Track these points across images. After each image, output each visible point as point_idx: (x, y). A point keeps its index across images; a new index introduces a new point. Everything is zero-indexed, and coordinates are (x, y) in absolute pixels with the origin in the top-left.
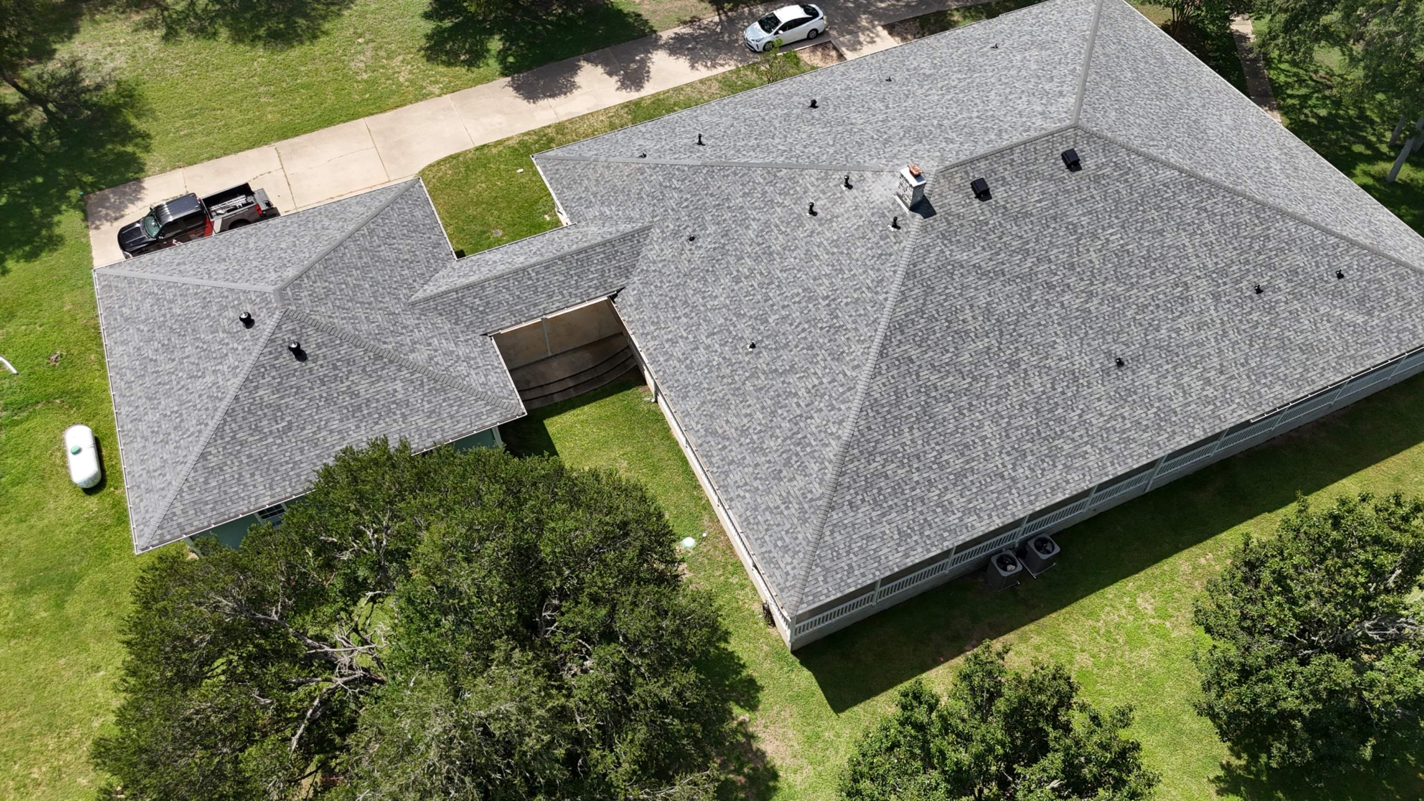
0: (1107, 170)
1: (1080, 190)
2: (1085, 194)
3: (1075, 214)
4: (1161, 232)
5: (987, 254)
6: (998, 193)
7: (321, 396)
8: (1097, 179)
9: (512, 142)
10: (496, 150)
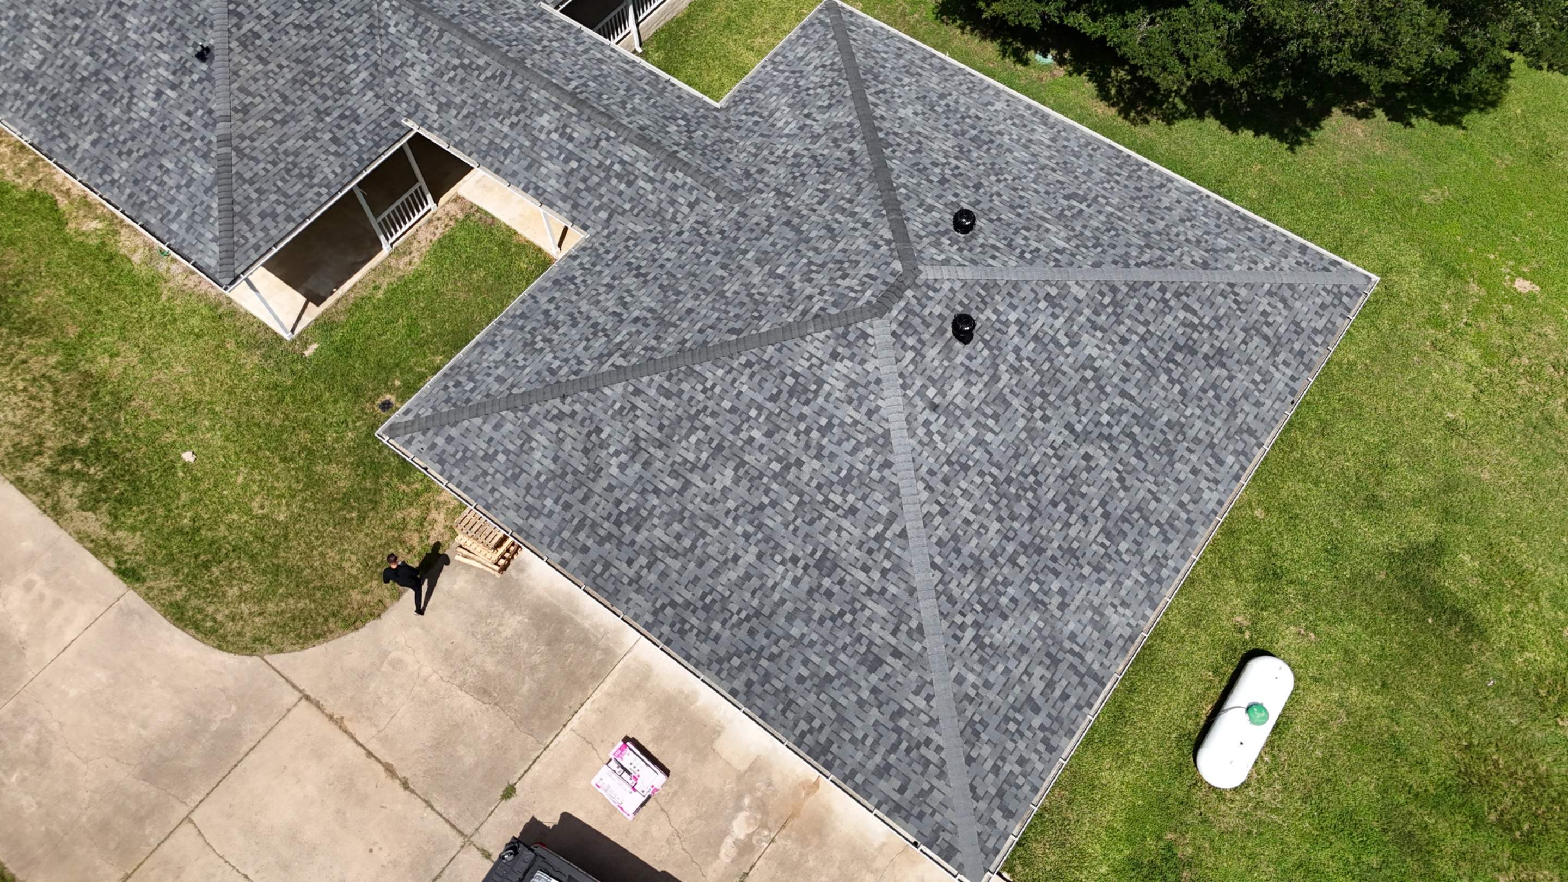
7: (999, 181)
9: (94, 523)
10: (131, 541)
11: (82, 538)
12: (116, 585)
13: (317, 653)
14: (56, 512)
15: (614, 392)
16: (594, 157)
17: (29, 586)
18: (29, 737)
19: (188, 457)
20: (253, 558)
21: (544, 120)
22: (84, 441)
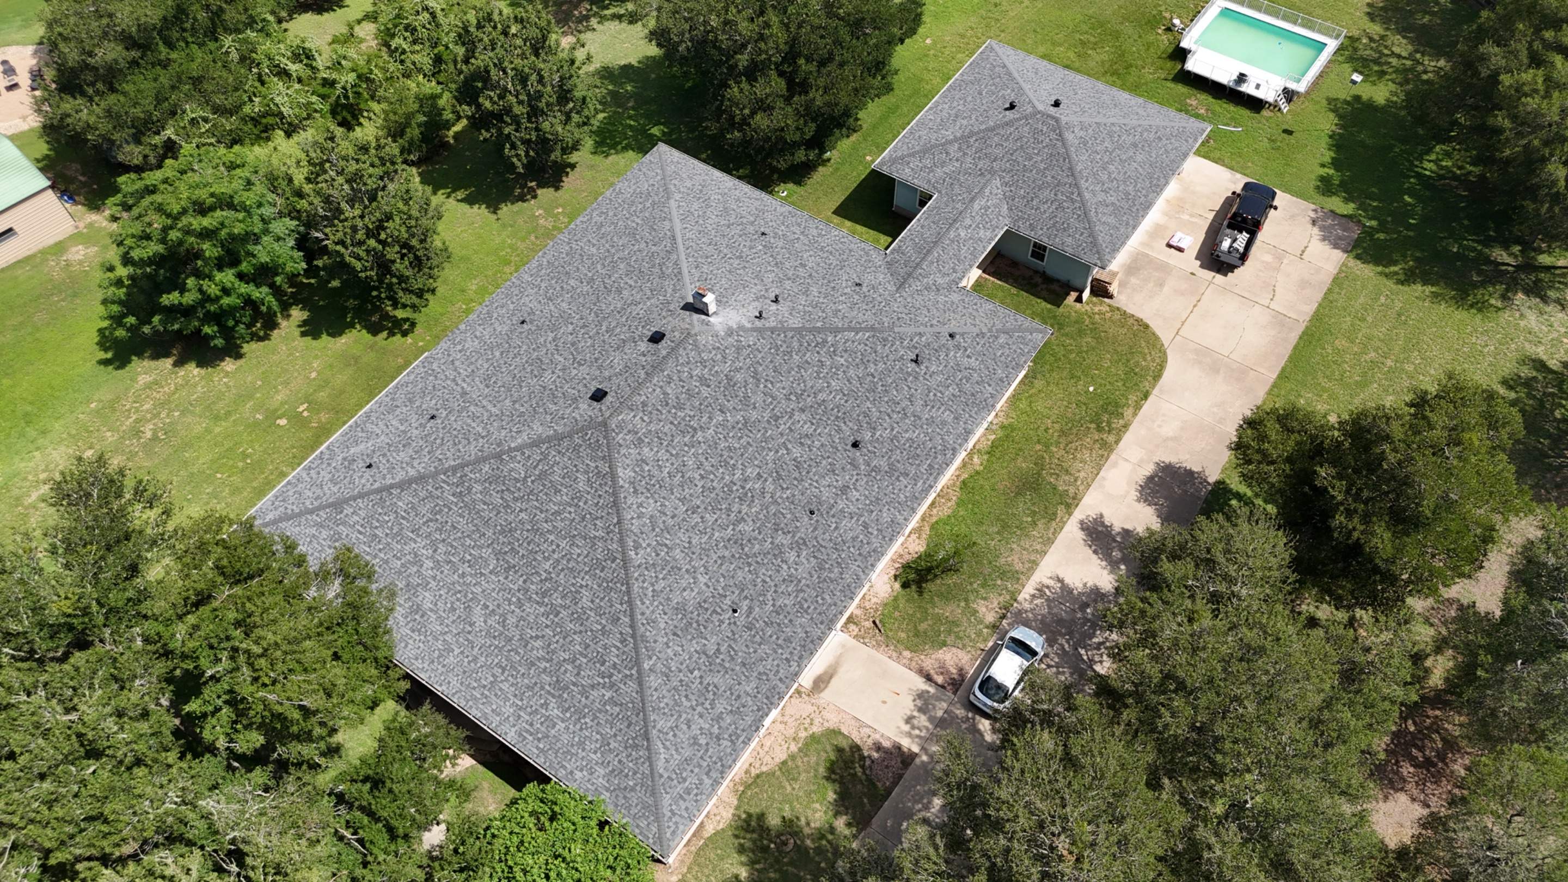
0: (568, 411)
1: (585, 386)
2: (580, 387)
3: (584, 369)
4: (514, 402)
5: (634, 314)
6: (644, 346)
8: (575, 400)
9: (1128, 412)
10: (1132, 398)
11: (1135, 415)
12: (1151, 399)
13: (1159, 333)
14: (1126, 426)
15: (1087, 195)
16: (978, 218)
17: (1160, 426)
18: (1215, 410)
19: (1091, 389)
20: (1128, 361)
21: (962, 234)
22: (1093, 426)
